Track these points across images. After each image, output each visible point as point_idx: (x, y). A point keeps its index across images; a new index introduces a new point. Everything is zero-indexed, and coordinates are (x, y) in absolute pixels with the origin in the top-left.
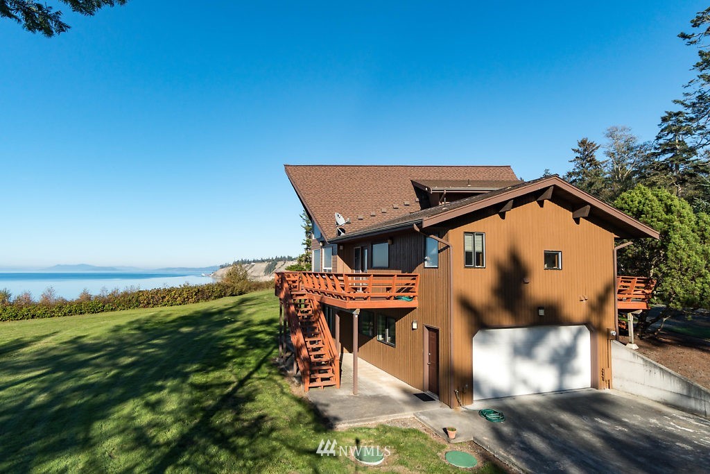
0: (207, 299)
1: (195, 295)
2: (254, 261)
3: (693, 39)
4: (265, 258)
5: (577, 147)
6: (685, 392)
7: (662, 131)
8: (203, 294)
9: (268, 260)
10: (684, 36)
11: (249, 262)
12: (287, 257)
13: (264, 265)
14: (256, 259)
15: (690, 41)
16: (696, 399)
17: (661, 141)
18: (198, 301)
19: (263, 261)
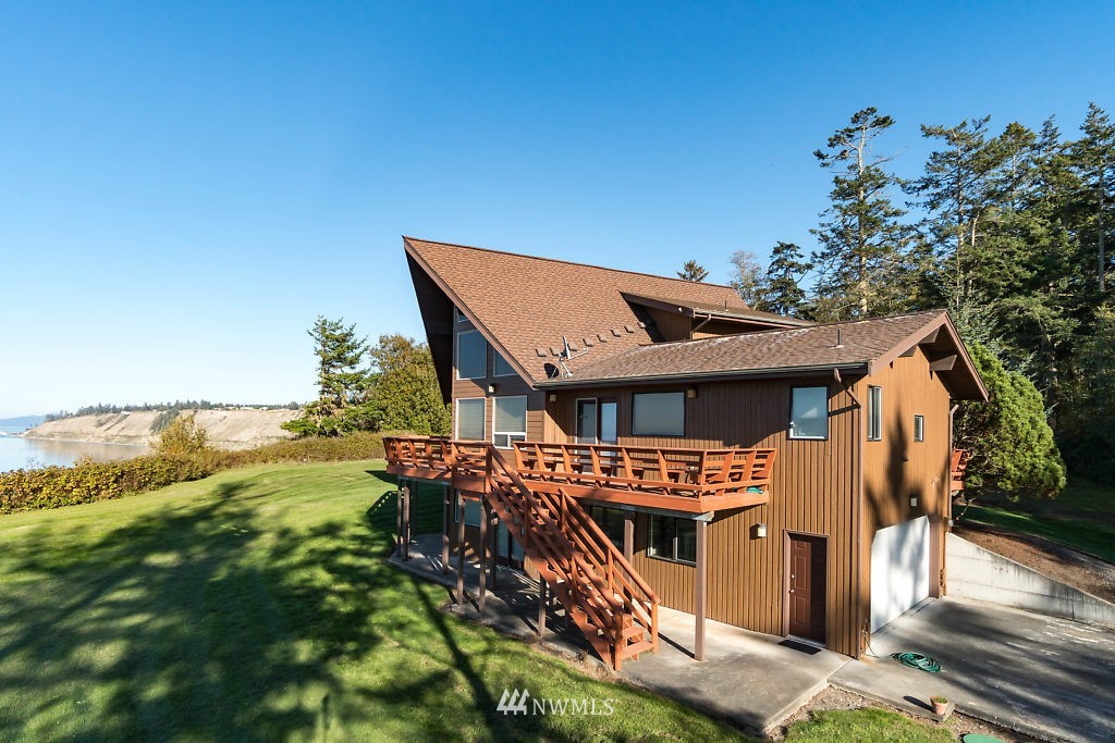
0: (140, 488)
1: (115, 482)
2: (128, 409)
3: (825, 161)
4: (152, 403)
5: (683, 272)
6: (1047, 592)
7: (773, 264)
8: (131, 480)
9: (159, 408)
10: (820, 155)
11: (116, 411)
12: (199, 402)
13: (152, 416)
14: (132, 404)
15: (824, 162)
16: (1061, 599)
17: (773, 276)
18: (118, 495)
19: (148, 408)
